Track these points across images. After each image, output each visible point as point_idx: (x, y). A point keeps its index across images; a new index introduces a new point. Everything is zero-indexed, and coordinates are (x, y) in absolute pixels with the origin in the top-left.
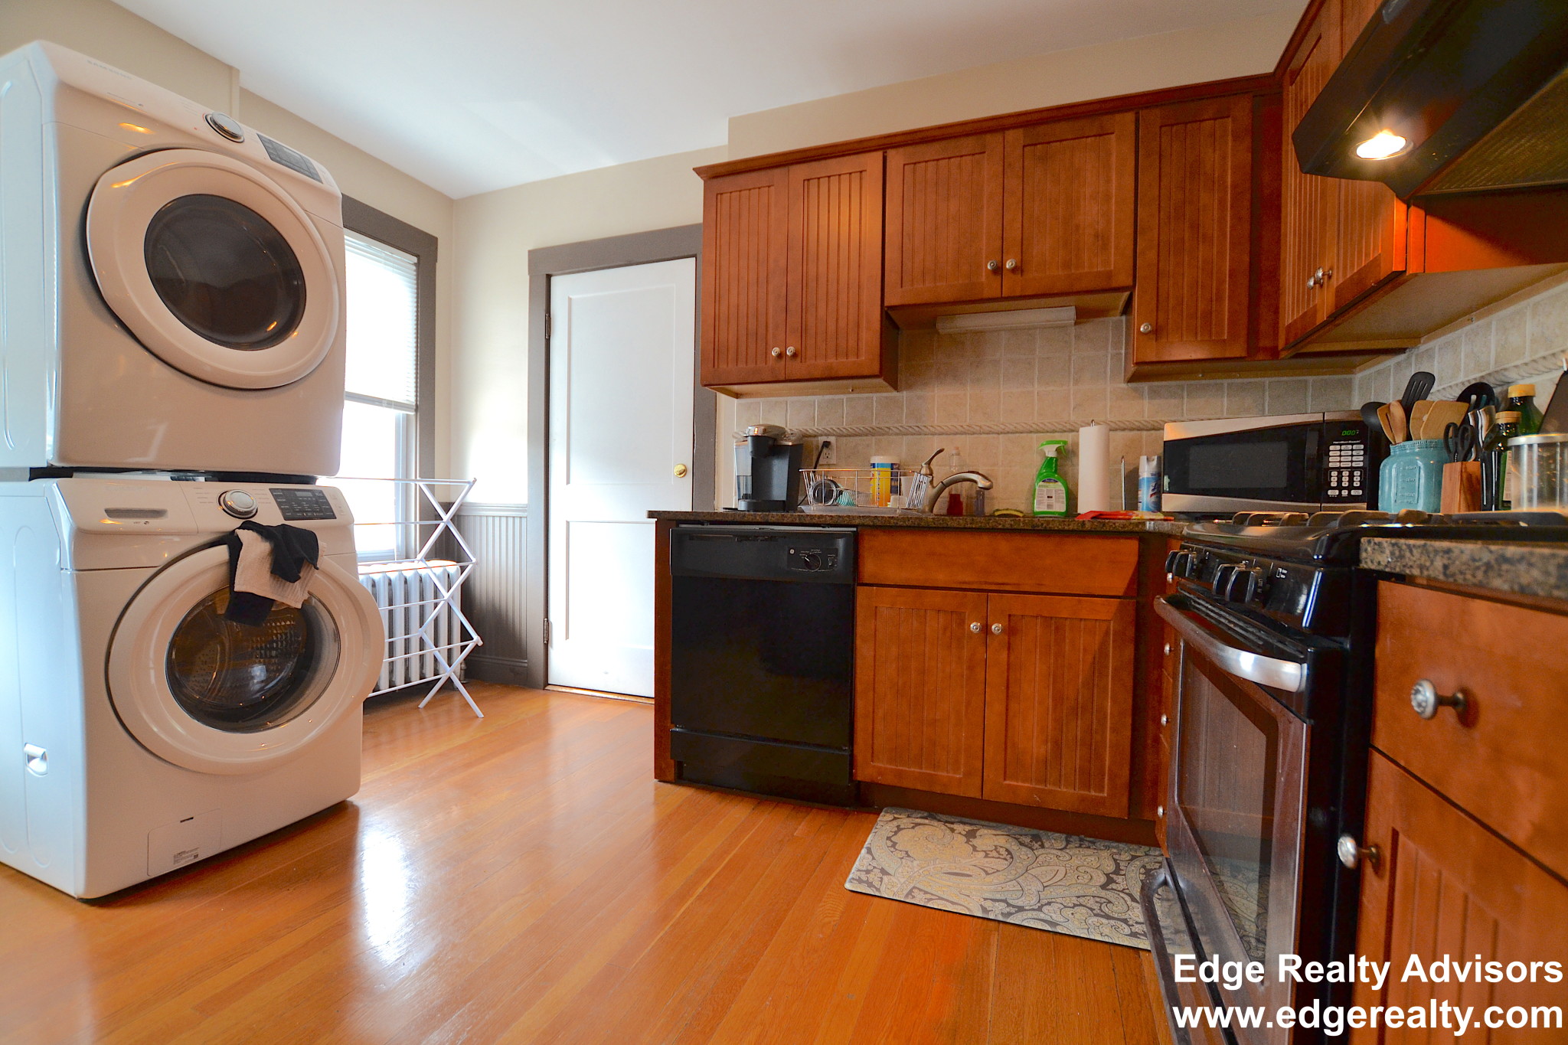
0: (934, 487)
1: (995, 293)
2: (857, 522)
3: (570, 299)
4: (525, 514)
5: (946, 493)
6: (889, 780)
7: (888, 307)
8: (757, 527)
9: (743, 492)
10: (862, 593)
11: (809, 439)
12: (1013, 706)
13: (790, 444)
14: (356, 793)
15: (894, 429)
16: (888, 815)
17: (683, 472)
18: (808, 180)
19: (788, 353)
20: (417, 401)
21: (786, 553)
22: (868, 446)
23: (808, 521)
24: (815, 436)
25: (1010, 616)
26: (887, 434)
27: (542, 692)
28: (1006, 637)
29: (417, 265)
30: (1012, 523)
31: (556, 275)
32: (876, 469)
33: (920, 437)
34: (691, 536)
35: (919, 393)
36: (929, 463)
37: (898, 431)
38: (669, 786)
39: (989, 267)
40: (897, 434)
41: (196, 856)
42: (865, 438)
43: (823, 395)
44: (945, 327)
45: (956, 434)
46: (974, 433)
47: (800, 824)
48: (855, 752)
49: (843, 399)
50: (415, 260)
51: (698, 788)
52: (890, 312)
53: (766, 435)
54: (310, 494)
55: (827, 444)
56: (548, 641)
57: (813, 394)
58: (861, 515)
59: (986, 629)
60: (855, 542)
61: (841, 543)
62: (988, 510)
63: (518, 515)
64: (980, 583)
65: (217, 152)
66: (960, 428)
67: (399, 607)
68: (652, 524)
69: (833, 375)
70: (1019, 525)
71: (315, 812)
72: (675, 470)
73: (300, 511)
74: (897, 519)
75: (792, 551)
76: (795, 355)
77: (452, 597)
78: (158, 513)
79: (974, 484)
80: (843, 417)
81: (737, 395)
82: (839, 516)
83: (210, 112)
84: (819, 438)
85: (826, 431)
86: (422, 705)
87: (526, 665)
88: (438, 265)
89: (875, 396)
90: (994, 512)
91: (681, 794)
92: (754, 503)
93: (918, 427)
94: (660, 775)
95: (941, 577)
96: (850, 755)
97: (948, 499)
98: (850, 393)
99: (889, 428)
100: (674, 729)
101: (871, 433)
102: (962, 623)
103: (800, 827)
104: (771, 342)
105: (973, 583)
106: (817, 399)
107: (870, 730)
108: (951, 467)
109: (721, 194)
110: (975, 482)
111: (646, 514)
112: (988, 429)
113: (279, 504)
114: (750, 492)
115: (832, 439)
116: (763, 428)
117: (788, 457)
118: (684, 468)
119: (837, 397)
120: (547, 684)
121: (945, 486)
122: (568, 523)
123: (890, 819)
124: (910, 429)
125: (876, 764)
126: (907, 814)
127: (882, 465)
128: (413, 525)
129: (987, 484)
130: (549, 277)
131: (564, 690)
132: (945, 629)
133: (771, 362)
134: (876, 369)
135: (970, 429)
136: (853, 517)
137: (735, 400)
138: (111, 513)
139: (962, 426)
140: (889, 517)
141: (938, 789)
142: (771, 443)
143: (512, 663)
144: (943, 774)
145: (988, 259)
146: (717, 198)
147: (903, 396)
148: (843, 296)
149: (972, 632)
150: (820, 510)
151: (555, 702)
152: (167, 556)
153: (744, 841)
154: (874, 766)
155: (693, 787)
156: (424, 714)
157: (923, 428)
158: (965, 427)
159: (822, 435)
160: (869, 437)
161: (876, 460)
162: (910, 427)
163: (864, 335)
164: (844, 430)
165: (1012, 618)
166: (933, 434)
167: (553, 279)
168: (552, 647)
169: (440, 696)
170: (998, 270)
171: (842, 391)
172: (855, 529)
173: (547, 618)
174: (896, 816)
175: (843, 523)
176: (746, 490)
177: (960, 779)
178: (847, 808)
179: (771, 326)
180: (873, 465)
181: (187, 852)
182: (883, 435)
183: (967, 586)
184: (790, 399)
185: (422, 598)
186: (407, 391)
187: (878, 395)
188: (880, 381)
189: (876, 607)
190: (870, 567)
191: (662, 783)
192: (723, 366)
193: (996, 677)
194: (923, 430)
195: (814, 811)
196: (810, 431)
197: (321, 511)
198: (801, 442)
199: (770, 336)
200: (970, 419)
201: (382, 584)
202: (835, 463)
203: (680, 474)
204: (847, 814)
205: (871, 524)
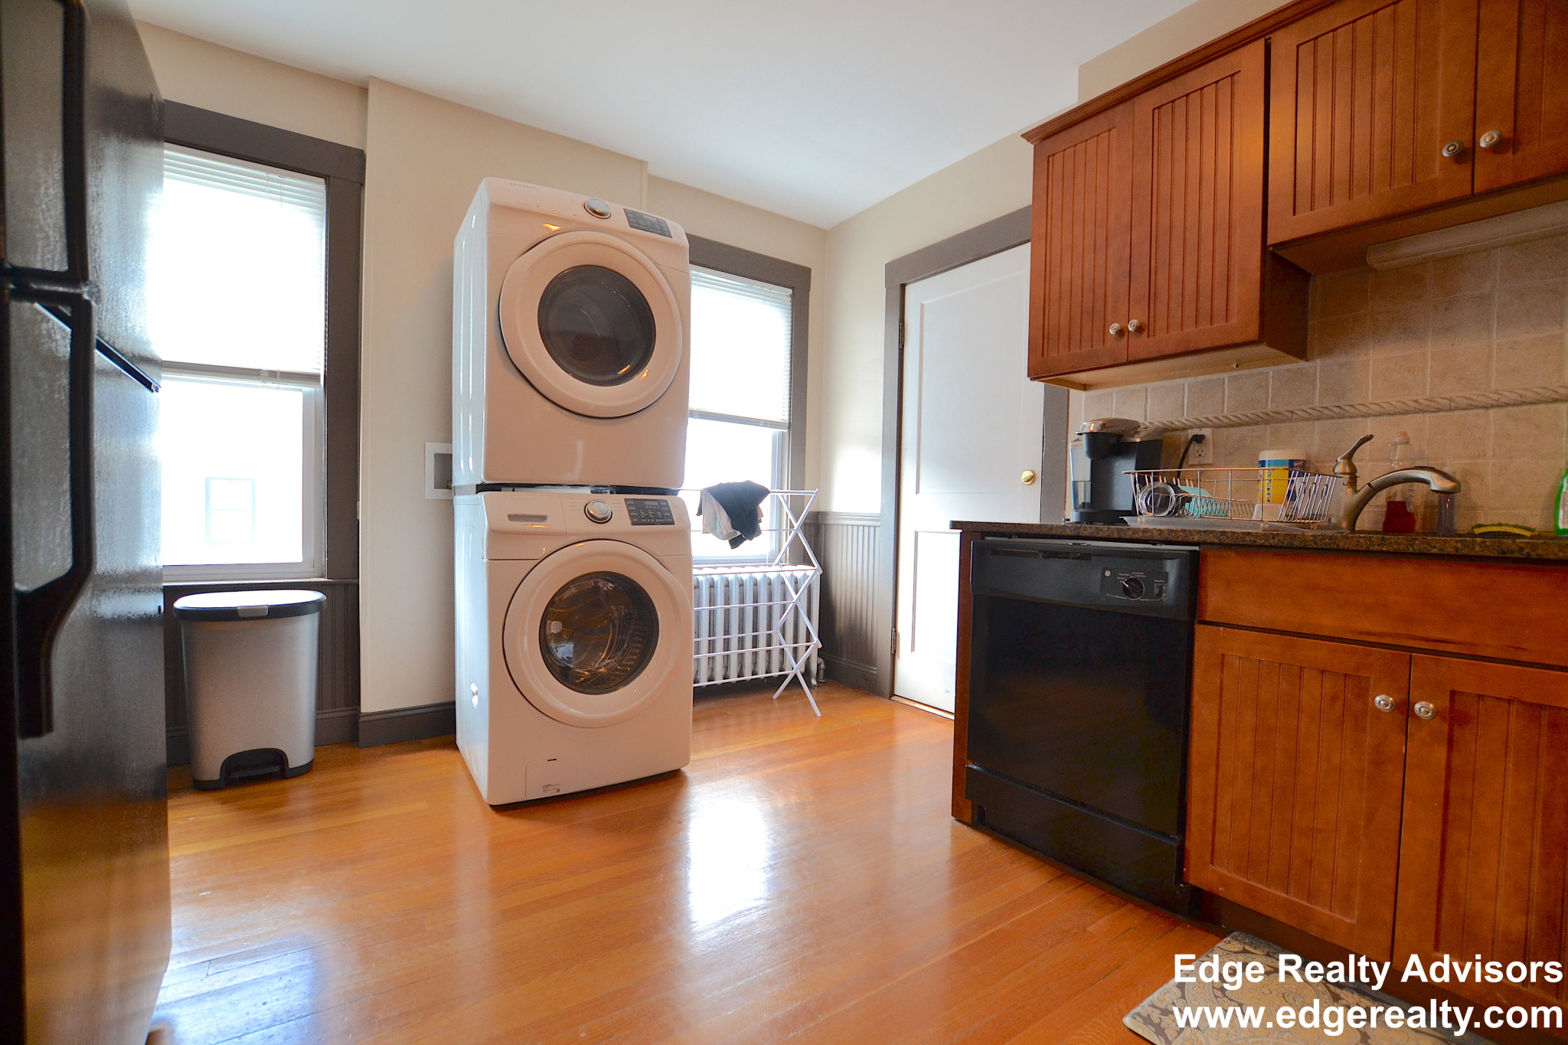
0: (1356, 491)
1: (1463, 189)
2: (1196, 538)
3: (922, 305)
4: (878, 524)
5: (1381, 499)
6: (1236, 895)
7: (1275, 246)
8: (1070, 542)
9: (1081, 500)
10: (1201, 632)
11: (1177, 433)
12: (1457, 838)
13: (1138, 440)
14: (687, 764)
15: (1299, 413)
16: (1235, 943)
17: (1032, 479)
18: (1159, 107)
19: (1130, 329)
20: (790, 419)
21: (1099, 575)
22: (1259, 437)
23: (1129, 535)
24: (1184, 429)
25: (1453, 693)
26: (1289, 420)
27: (887, 701)
28: (1445, 727)
29: (793, 296)
30: (1459, 545)
31: (910, 283)
32: (1267, 467)
33: (1342, 421)
34: (995, 551)
35: (1342, 359)
36: (1349, 457)
37: (1305, 415)
38: (965, 827)
39: (1445, 154)
40: (1304, 419)
41: (558, 790)
42: (1255, 427)
43: (1195, 375)
44: (1380, 259)
45: (1407, 412)
46: (1439, 410)
47: (1100, 918)
48: (1188, 844)
49: (1224, 379)
50: (790, 291)
51: (996, 839)
52: (1278, 252)
53: (1104, 431)
54: (656, 503)
55: (1199, 439)
56: (895, 651)
57: (1181, 376)
58: (1202, 529)
59: (1404, 708)
60: (1194, 568)
61: (1171, 568)
62: (1462, 524)
63: (869, 525)
64: (1398, 636)
65: (589, 230)
66: (1414, 405)
67: (763, 604)
68: (955, 536)
69: (1192, 348)
70: (1473, 548)
71: (648, 775)
72: (1023, 477)
73: (646, 517)
74: (1257, 535)
75: (1108, 573)
76: (1140, 329)
77: (799, 598)
78: (543, 518)
79: (1426, 485)
80: (1223, 402)
81: (1085, 387)
82: (1172, 531)
83: (585, 199)
84: (1190, 431)
85: (1198, 422)
86: (775, 696)
87: (875, 672)
88: (811, 293)
89: (1271, 371)
90: (1473, 528)
91: (977, 839)
92: (1088, 513)
93: (1339, 407)
94: (957, 812)
95: (1328, 621)
96: (1178, 848)
97: (1385, 509)
98: (1232, 370)
99: (1292, 412)
100: (970, 766)
101: (1267, 420)
102: (1364, 693)
103: (1100, 922)
104: (1109, 317)
105: (1382, 635)
106: (1187, 382)
107: (1210, 821)
108: (1391, 461)
109: (1054, 155)
110: (1426, 482)
111: (948, 525)
112: (1465, 401)
113: (630, 512)
114: (1088, 500)
115: (1207, 432)
116: (1101, 422)
117: (1135, 456)
118: (1032, 474)
119: (1215, 377)
120: (892, 694)
121: (1374, 490)
122: (916, 533)
123: (1236, 950)
124: (1326, 411)
125: (1219, 869)
126: (1266, 950)
127: (1277, 463)
128: (784, 532)
129: (1448, 485)
130: (903, 286)
131: (907, 702)
132: (1334, 698)
133: (1109, 343)
134: (1253, 332)
135: (1433, 404)
136: (1190, 531)
137: (1084, 393)
138: (511, 517)
139: (1416, 401)
140: (1244, 533)
141: (1314, 931)
142: (1113, 440)
143: (863, 669)
144: (1323, 911)
145: (1443, 142)
146: (1048, 161)
147: (1315, 367)
148: (1207, 245)
149: (1379, 711)
150: (1152, 523)
151: (899, 714)
152: (544, 551)
153: (1019, 917)
154: (1214, 871)
155: (991, 836)
156: (776, 705)
157: (1347, 408)
158: (1421, 401)
159: (1192, 428)
160: (1262, 426)
161: (1266, 455)
162: (1327, 408)
163: (1236, 289)
164: (1224, 419)
165: (1457, 697)
166: (1366, 416)
167: (907, 287)
168: (898, 657)
169: (786, 693)
170: (1466, 155)
171: (1224, 367)
172: (1197, 548)
173: (895, 628)
174: (1247, 948)
175: (1175, 539)
176: (1085, 498)
177: (1352, 927)
178: (1180, 917)
179: (1110, 299)
180: (1263, 463)
181: (553, 786)
182: (1282, 421)
183: (1373, 639)
184: (1150, 385)
185: (770, 599)
186: (780, 411)
187: (1276, 368)
188: (1263, 349)
189: (1223, 655)
190: (1214, 600)
191: (958, 823)
192: (1053, 354)
193: (1424, 784)
194: (1348, 412)
195: (1130, 906)
196: (1177, 423)
197: (662, 518)
198: (1160, 438)
199: (1109, 310)
200: (1432, 389)
201: (719, 582)
202: (1211, 462)
203: (1028, 481)
204: (1175, 923)
205: (1216, 541)
